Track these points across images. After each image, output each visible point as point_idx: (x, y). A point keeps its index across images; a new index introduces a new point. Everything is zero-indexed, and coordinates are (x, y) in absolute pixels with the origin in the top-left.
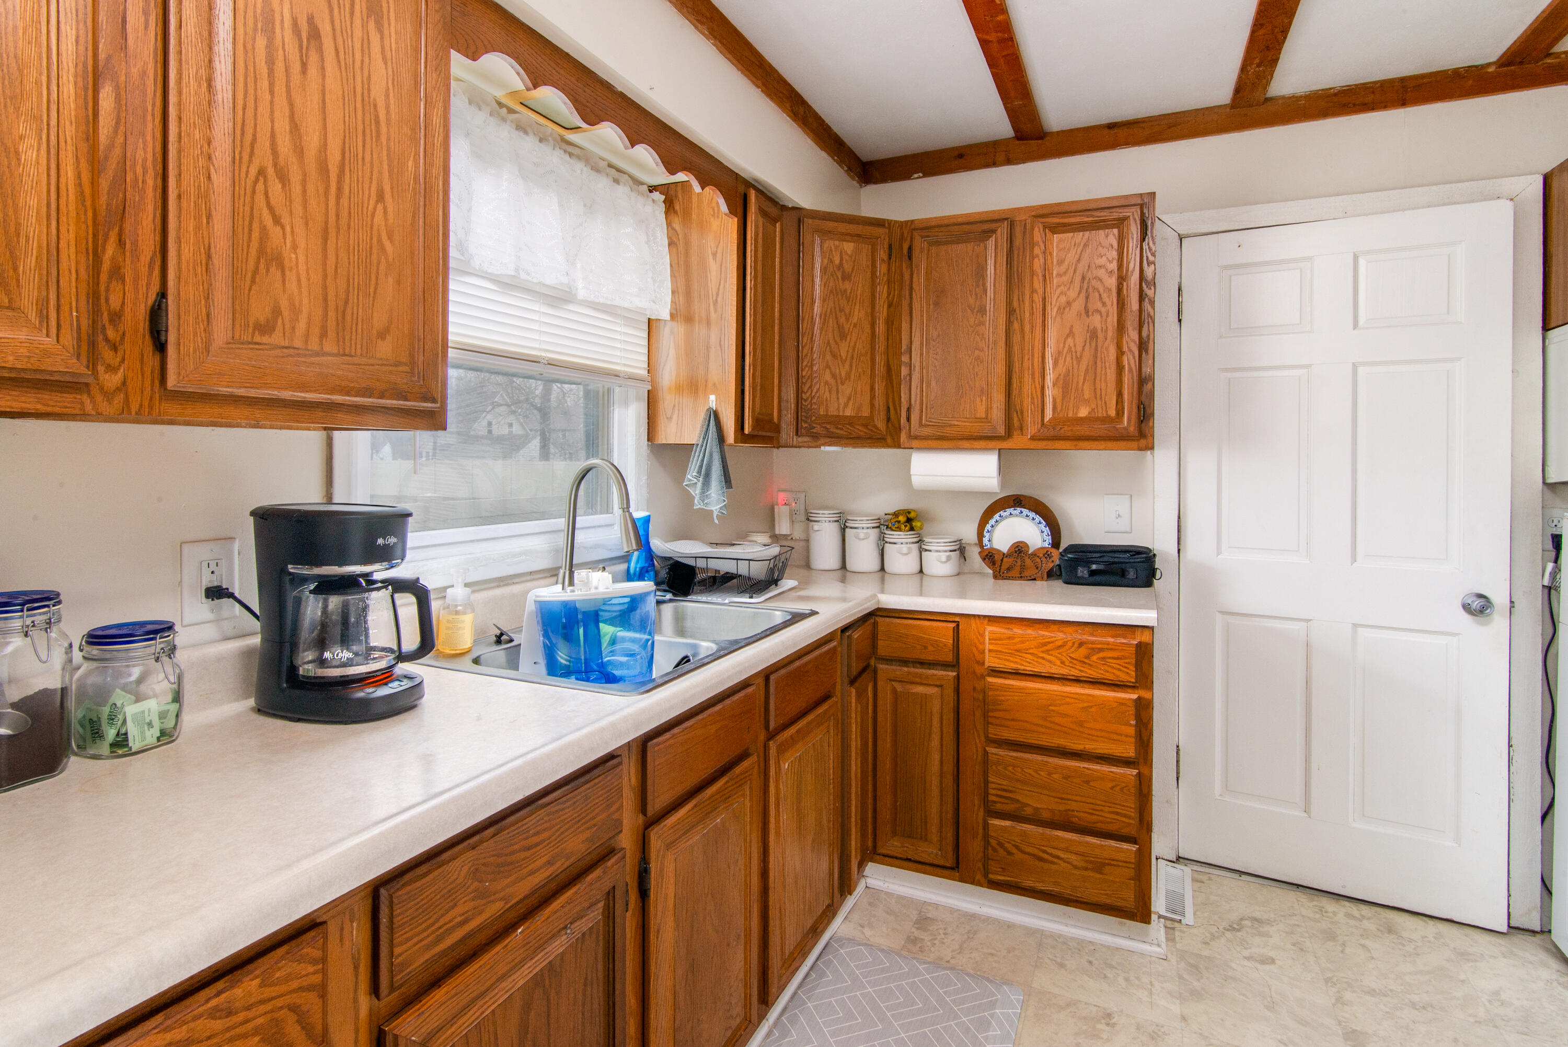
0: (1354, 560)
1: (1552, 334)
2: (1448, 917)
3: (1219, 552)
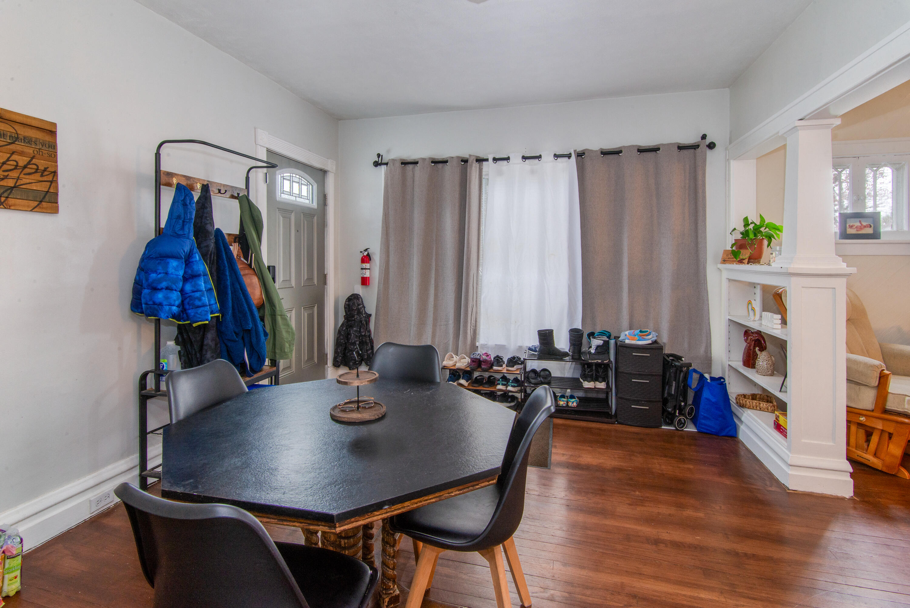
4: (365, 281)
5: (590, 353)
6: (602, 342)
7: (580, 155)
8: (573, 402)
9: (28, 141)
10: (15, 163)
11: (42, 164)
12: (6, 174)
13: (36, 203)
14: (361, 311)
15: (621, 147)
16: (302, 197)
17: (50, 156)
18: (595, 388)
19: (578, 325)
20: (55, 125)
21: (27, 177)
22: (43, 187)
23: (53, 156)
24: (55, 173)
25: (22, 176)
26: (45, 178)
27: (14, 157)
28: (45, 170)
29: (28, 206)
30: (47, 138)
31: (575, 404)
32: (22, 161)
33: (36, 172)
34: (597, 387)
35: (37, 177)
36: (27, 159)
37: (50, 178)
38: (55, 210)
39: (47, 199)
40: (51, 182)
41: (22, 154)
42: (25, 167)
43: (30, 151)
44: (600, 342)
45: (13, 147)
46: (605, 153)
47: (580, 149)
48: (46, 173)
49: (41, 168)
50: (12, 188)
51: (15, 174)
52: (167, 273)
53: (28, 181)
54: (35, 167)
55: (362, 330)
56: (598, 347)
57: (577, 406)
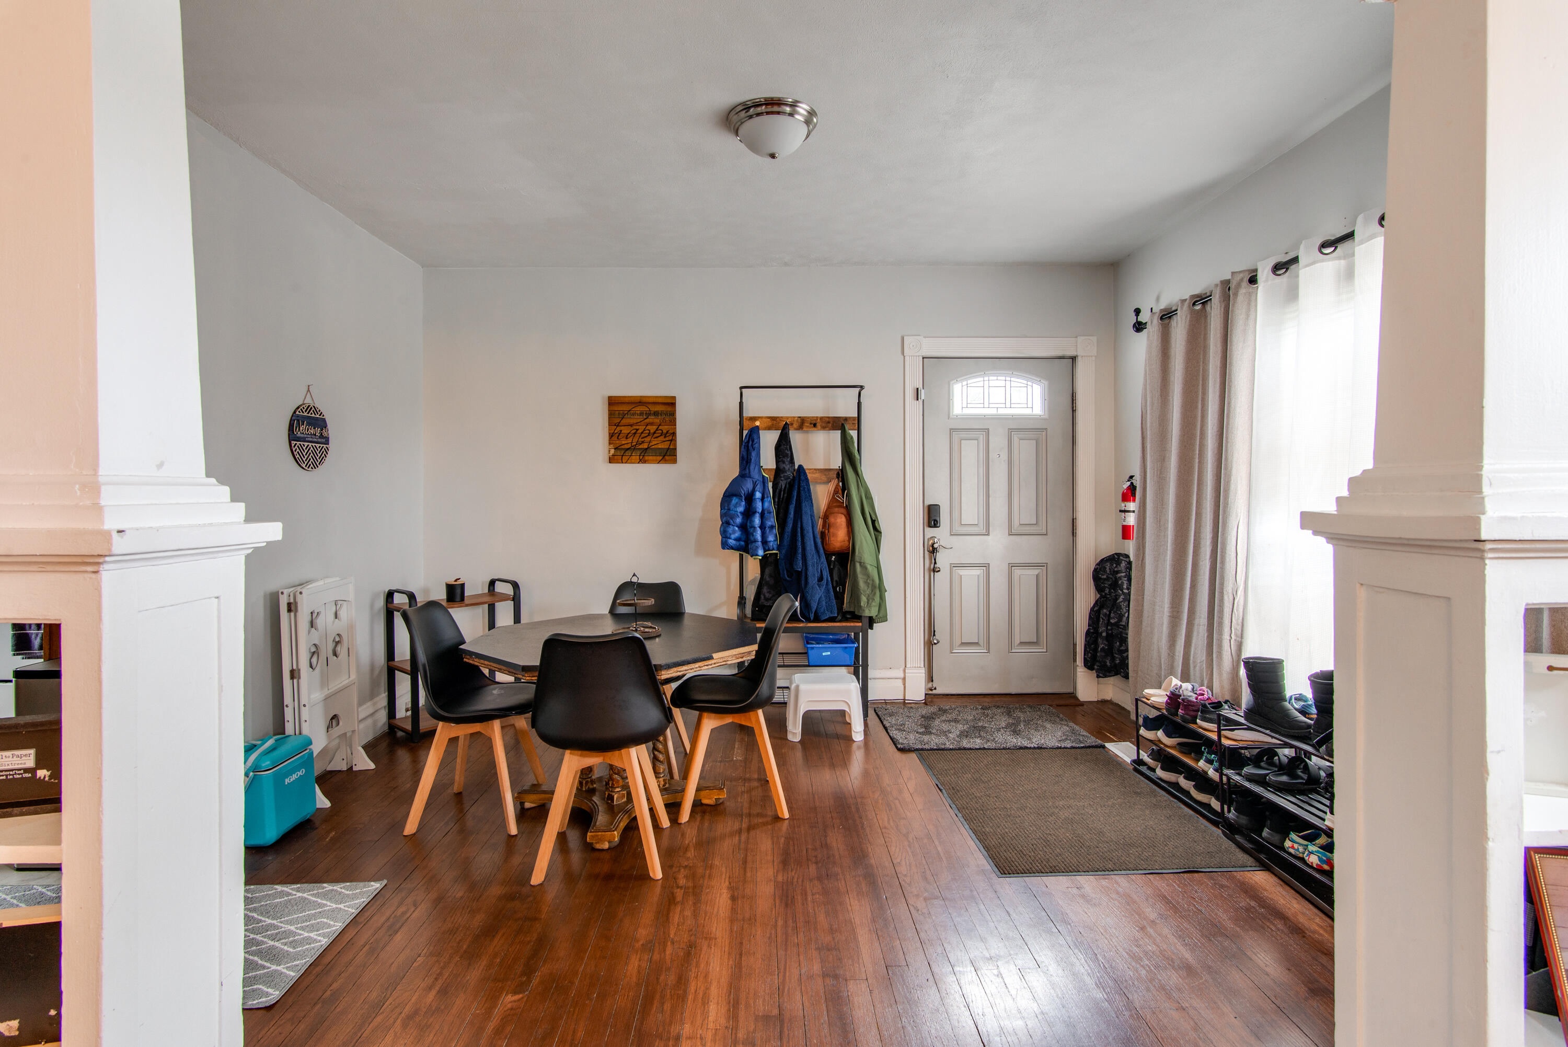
4: (1126, 532)
9: (656, 414)
10: (648, 432)
11: (665, 428)
12: (643, 440)
13: (661, 458)
14: (1120, 582)
16: (1012, 406)
17: (671, 421)
20: (674, 398)
21: (656, 439)
22: (665, 446)
23: (673, 422)
24: (674, 434)
25: (653, 439)
26: (667, 439)
27: (649, 427)
28: (667, 432)
29: (656, 460)
30: (669, 409)
32: (652, 429)
33: (649, 435)
35: (662, 438)
36: (655, 427)
37: (670, 438)
38: (674, 461)
39: (668, 454)
40: (671, 441)
41: (652, 424)
42: (654, 433)
43: (657, 421)
45: (647, 421)
48: (668, 435)
49: (665, 431)
50: (647, 449)
51: (648, 439)
52: (729, 509)
53: (656, 442)
54: (660, 432)
55: (1112, 615)
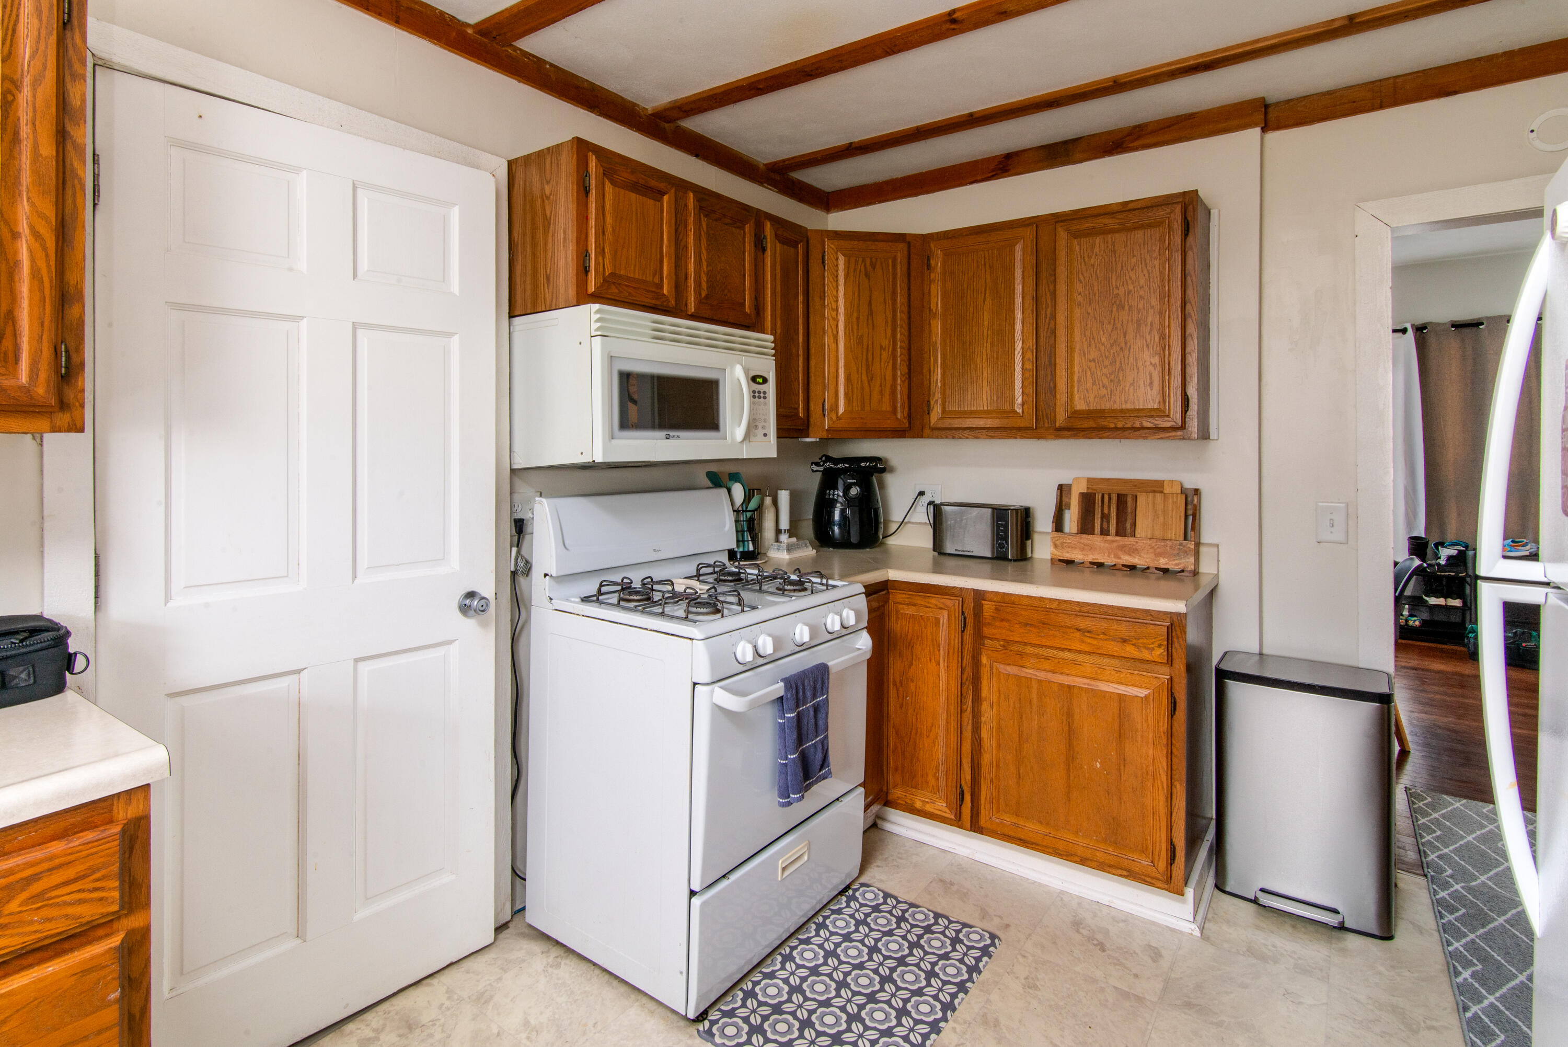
0: (355, 577)
1: (517, 321)
2: (448, 963)
3: (168, 598)
5: (1439, 565)
6: (1456, 551)
7: (1420, 329)
8: (1415, 621)
15: (1482, 318)
18: (1446, 605)
19: (1420, 532)
31: (1417, 623)
34: (1449, 604)
44: (1453, 552)
46: (1458, 326)
47: (1420, 321)
56: (1449, 558)
57: (1420, 626)
